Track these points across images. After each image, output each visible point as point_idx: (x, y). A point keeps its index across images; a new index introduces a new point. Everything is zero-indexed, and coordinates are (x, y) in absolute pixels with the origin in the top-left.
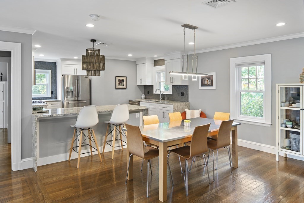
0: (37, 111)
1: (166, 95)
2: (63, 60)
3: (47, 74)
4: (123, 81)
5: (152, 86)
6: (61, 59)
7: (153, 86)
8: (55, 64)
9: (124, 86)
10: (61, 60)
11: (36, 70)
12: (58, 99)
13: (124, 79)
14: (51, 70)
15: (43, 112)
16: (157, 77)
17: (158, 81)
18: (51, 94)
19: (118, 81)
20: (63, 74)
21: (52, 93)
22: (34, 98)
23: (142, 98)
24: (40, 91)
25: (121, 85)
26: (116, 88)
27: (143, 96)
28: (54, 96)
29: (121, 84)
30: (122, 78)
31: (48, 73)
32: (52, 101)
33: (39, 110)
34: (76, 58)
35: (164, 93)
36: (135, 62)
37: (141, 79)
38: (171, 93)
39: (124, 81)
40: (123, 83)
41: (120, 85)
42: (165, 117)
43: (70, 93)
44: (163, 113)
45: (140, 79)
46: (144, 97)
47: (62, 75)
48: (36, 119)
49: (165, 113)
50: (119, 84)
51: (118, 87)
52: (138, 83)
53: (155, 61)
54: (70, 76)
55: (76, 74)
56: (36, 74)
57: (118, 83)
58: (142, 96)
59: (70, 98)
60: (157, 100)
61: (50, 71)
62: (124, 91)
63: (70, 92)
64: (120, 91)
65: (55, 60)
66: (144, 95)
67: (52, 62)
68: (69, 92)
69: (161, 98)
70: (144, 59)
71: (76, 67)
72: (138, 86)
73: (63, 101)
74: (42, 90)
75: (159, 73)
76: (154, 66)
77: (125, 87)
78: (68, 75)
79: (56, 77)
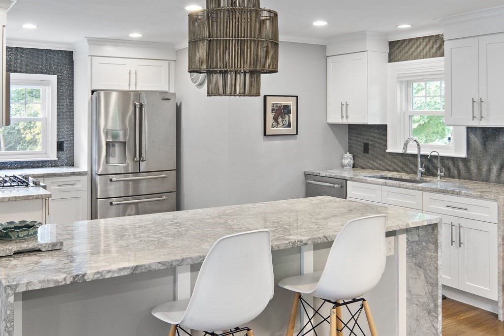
0: (14, 247)
1: (443, 158)
2: (94, 42)
3: (44, 87)
4: (286, 110)
5: (384, 128)
6: (88, 41)
7: (386, 126)
8: (69, 55)
9: (289, 126)
10: (89, 44)
11: (12, 75)
12: (78, 167)
13: (291, 103)
14: (56, 76)
15: (39, 250)
16: (400, 96)
17: (404, 109)
18: (58, 150)
19: (273, 110)
20: (94, 88)
21: (60, 146)
22: (6, 163)
23: (343, 166)
24: (22, 132)
25: (281, 124)
26: (265, 134)
27: (348, 159)
28: (64, 155)
29: (280, 120)
30: (284, 102)
31: (47, 83)
32: (61, 175)
33: (23, 239)
34: (136, 35)
35: (434, 154)
36: (324, 48)
37: (344, 106)
38: (463, 155)
39: (289, 112)
40: (287, 118)
41: (278, 123)
42: (460, 243)
43: (117, 150)
44: (452, 225)
45: (342, 105)
46: (352, 162)
47: (93, 92)
48: (11, 299)
49: (460, 227)
50: (276, 119)
51: (271, 130)
52: (335, 118)
53: (392, 45)
54: (114, 96)
55: (133, 88)
56: (13, 88)
57: (270, 116)
58: (342, 158)
59: (116, 164)
60: (406, 176)
61: (54, 78)
62: (290, 142)
63: (117, 145)
64: (277, 143)
65: (69, 44)
66: (350, 156)
67: (61, 51)
68: (114, 146)
69: (420, 169)
70: (360, 36)
71: (133, 65)
72: (334, 126)
73: (94, 173)
74: (28, 131)
75: (408, 84)
76: (390, 61)
77: (292, 130)
78: (108, 92)
79: (73, 98)
